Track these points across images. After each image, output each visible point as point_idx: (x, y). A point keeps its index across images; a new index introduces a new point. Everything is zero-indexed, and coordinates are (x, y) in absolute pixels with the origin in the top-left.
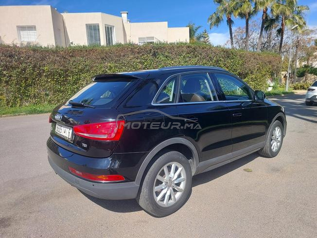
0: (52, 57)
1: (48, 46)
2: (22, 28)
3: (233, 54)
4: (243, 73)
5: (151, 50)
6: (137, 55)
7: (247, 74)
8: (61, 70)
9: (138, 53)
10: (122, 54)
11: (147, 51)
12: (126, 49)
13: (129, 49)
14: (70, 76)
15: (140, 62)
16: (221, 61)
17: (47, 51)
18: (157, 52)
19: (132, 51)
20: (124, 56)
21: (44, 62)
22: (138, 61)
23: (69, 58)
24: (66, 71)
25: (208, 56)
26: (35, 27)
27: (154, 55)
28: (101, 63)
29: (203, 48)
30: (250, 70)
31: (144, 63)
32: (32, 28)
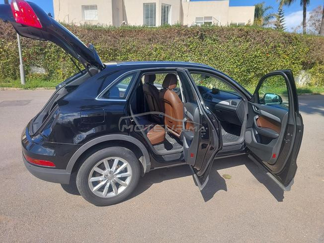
0: (103, 36)
1: (102, 25)
2: (86, 8)
3: (297, 39)
4: (307, 62)
5: (198, 32)
6: (183, 37)
7: (313, 64)
8: (111, 49)
9: (185, 35)
10: (169, 36)
11: (194, 34)
12: (173, 30)
13: (176, 31)
14: (118, 56)
15: (186, 45)
16: (279, 47)
17: (100, 31)
18: (205, 35)
19: (179, 33)
20: (170, 38)
21: (97, 41)
22: (184, 43)
23: (119, 38)
24: (116, 51)
25: (263, 41)
26: (96, 6)
27: (202, 37)
28: (148, 44)
29: (258, 32)
30: (318, 59)
31: (189, 46)
32: (94, 7)
